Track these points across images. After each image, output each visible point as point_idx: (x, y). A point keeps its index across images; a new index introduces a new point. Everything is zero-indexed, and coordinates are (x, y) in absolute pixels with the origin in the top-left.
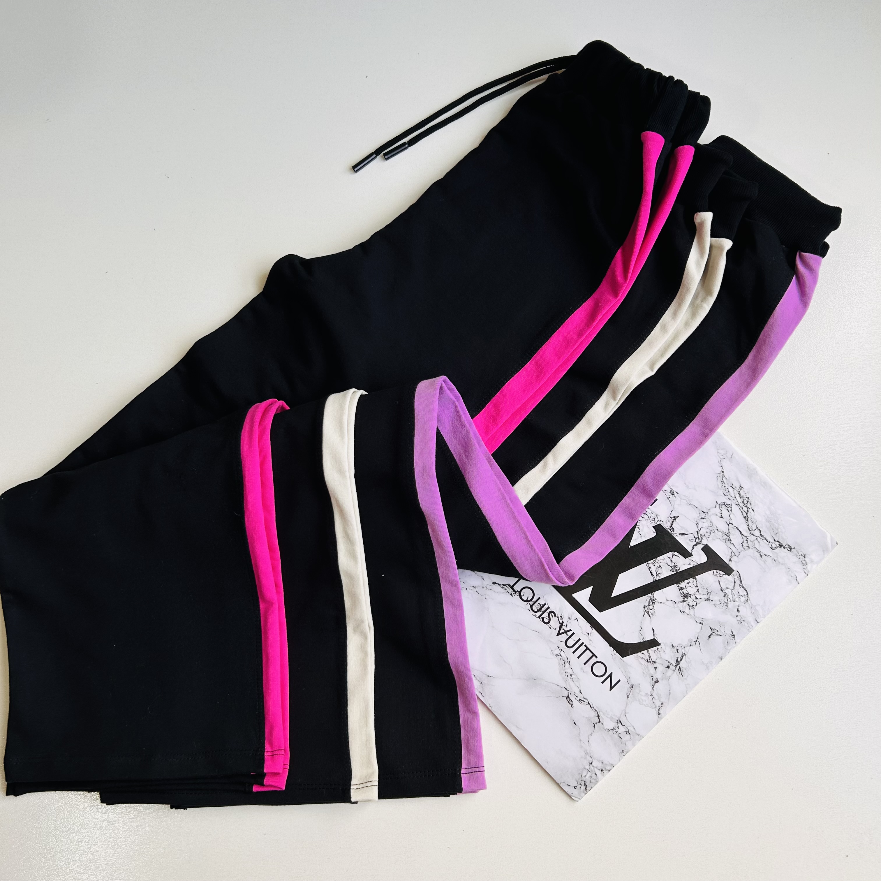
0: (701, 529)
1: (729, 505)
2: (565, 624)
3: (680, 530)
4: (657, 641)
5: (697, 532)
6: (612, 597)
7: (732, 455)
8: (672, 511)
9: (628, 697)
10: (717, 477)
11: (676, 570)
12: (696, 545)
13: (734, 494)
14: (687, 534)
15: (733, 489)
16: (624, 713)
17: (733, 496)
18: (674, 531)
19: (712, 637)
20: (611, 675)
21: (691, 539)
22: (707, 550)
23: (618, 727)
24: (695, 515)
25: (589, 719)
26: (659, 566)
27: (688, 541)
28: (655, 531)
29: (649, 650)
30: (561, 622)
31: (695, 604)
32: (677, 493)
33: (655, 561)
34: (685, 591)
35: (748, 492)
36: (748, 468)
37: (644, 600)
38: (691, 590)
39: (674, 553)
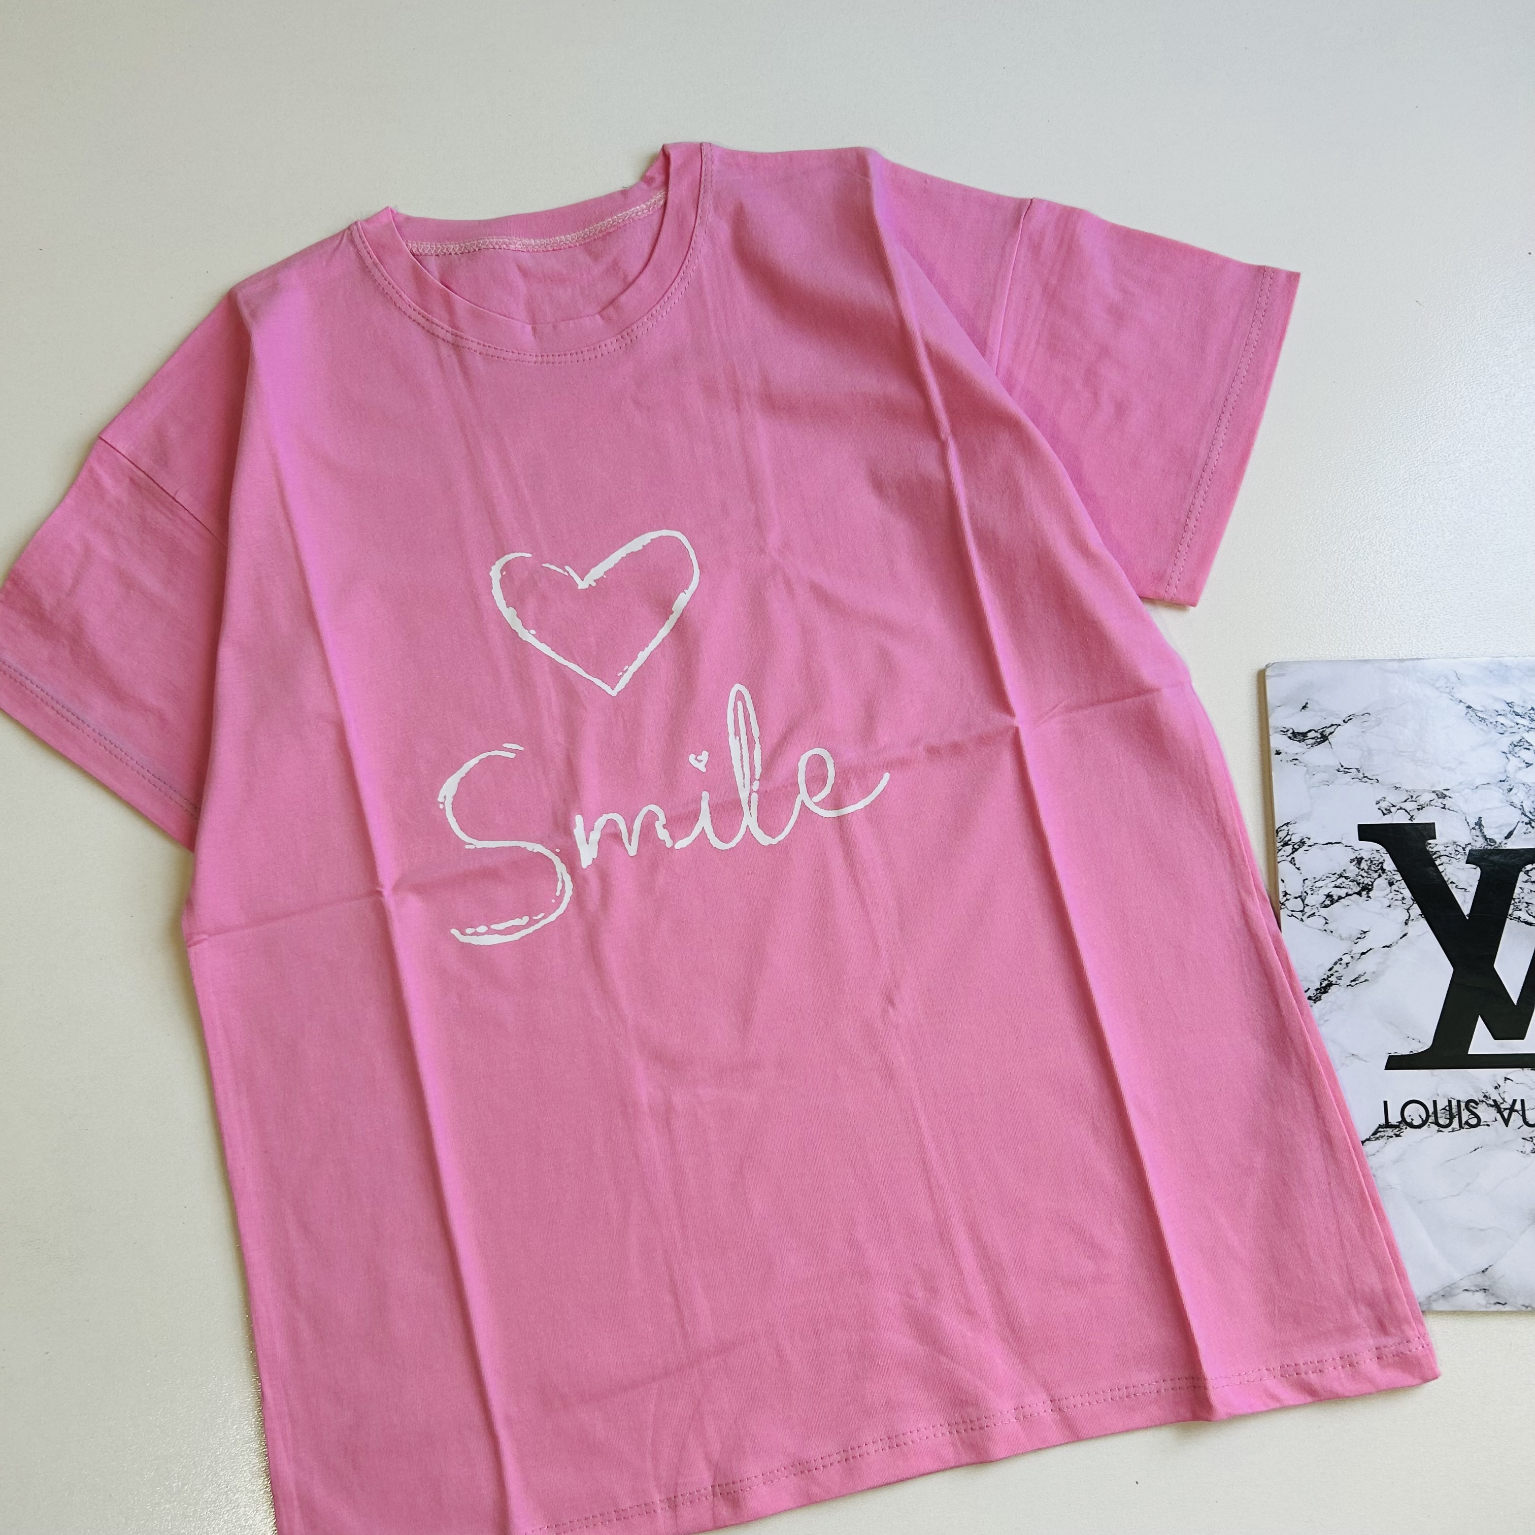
0: (1522, 806)
1: (1520, 740)
2: (1499, 1100)
3: (1500, 833)
5: (1523, 814)
6: (1515, 1003)
7: (1457, 674)
8: (1466, 820)
10: (1470, 720)
13: (1512, 720)
14: (1515, 829)
15: (1504, 715)
17: (1513, 724)
18: (1495, 842)
21: (1524, 830)
24: (1496, 795)
26: (1526, 905)
27: (1524, 836)
28: (1474, 866)
30: (1493, 1103)
32: (1448, 790)
33: (1515, 904)
35: (1524, 702)
36: (1491, 672)
39: (1527, 869)
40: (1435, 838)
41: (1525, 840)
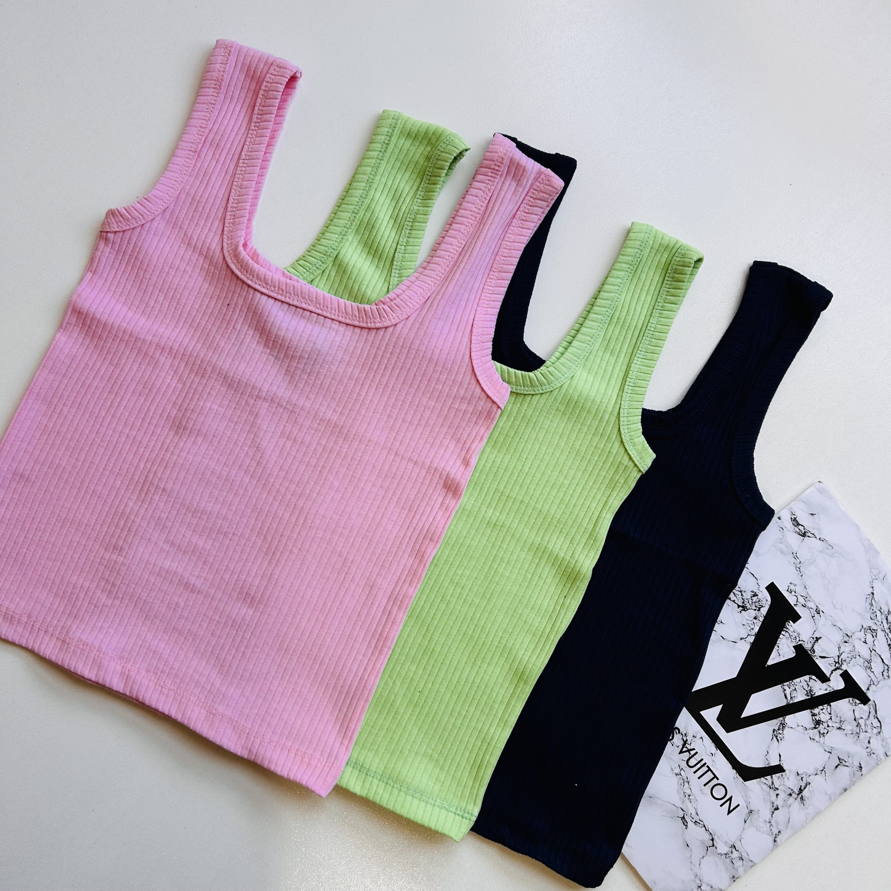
0: (842, 653)
1: (875, 630)
2: (689, 742)
3: (821, 652)
4: (782, 768)
5: (839, 657)
6: (742, 717)
7: (885, 575)
8: (815, 631)
9: (745, 822)
10: (867, 598)
11: (812, 695)
12: (835, 670)
13: (882, 618)
14: (828, 657)
15: (881, 613)
16: (739, 838)
17: (880, 621)
18: (814, 653)
19: (839, 767)
20: (730, 799)
21: (830, 662)
22: (846, 676)
23: (732, 852)
24: (838, 637)
25: (703, 842)
26: (794, 689)
27: (827, 664)
28: (794, 651)
29: (773, 776)
30: (685, 740)
31: (826, 731)
32: (824, 613)
33: (790, 684)
34: (817, 718)
37: (774, 723)
38: (824, 717)
39: (812, 677)
40: (794, 623)
41: (827, 667)
